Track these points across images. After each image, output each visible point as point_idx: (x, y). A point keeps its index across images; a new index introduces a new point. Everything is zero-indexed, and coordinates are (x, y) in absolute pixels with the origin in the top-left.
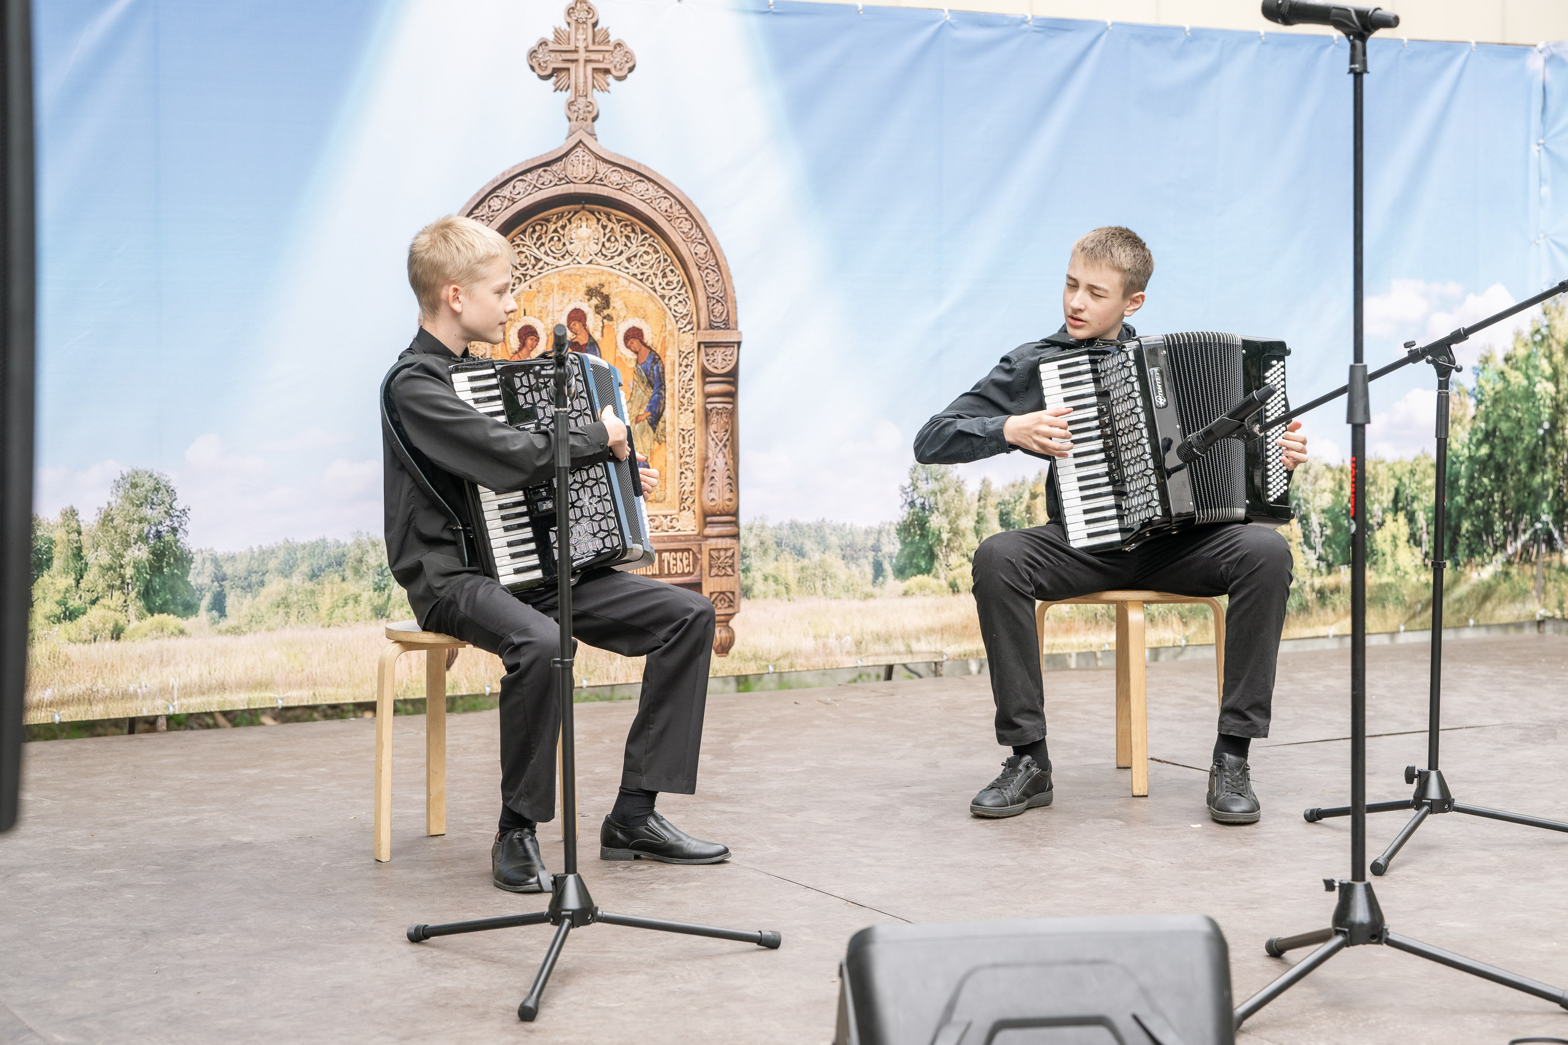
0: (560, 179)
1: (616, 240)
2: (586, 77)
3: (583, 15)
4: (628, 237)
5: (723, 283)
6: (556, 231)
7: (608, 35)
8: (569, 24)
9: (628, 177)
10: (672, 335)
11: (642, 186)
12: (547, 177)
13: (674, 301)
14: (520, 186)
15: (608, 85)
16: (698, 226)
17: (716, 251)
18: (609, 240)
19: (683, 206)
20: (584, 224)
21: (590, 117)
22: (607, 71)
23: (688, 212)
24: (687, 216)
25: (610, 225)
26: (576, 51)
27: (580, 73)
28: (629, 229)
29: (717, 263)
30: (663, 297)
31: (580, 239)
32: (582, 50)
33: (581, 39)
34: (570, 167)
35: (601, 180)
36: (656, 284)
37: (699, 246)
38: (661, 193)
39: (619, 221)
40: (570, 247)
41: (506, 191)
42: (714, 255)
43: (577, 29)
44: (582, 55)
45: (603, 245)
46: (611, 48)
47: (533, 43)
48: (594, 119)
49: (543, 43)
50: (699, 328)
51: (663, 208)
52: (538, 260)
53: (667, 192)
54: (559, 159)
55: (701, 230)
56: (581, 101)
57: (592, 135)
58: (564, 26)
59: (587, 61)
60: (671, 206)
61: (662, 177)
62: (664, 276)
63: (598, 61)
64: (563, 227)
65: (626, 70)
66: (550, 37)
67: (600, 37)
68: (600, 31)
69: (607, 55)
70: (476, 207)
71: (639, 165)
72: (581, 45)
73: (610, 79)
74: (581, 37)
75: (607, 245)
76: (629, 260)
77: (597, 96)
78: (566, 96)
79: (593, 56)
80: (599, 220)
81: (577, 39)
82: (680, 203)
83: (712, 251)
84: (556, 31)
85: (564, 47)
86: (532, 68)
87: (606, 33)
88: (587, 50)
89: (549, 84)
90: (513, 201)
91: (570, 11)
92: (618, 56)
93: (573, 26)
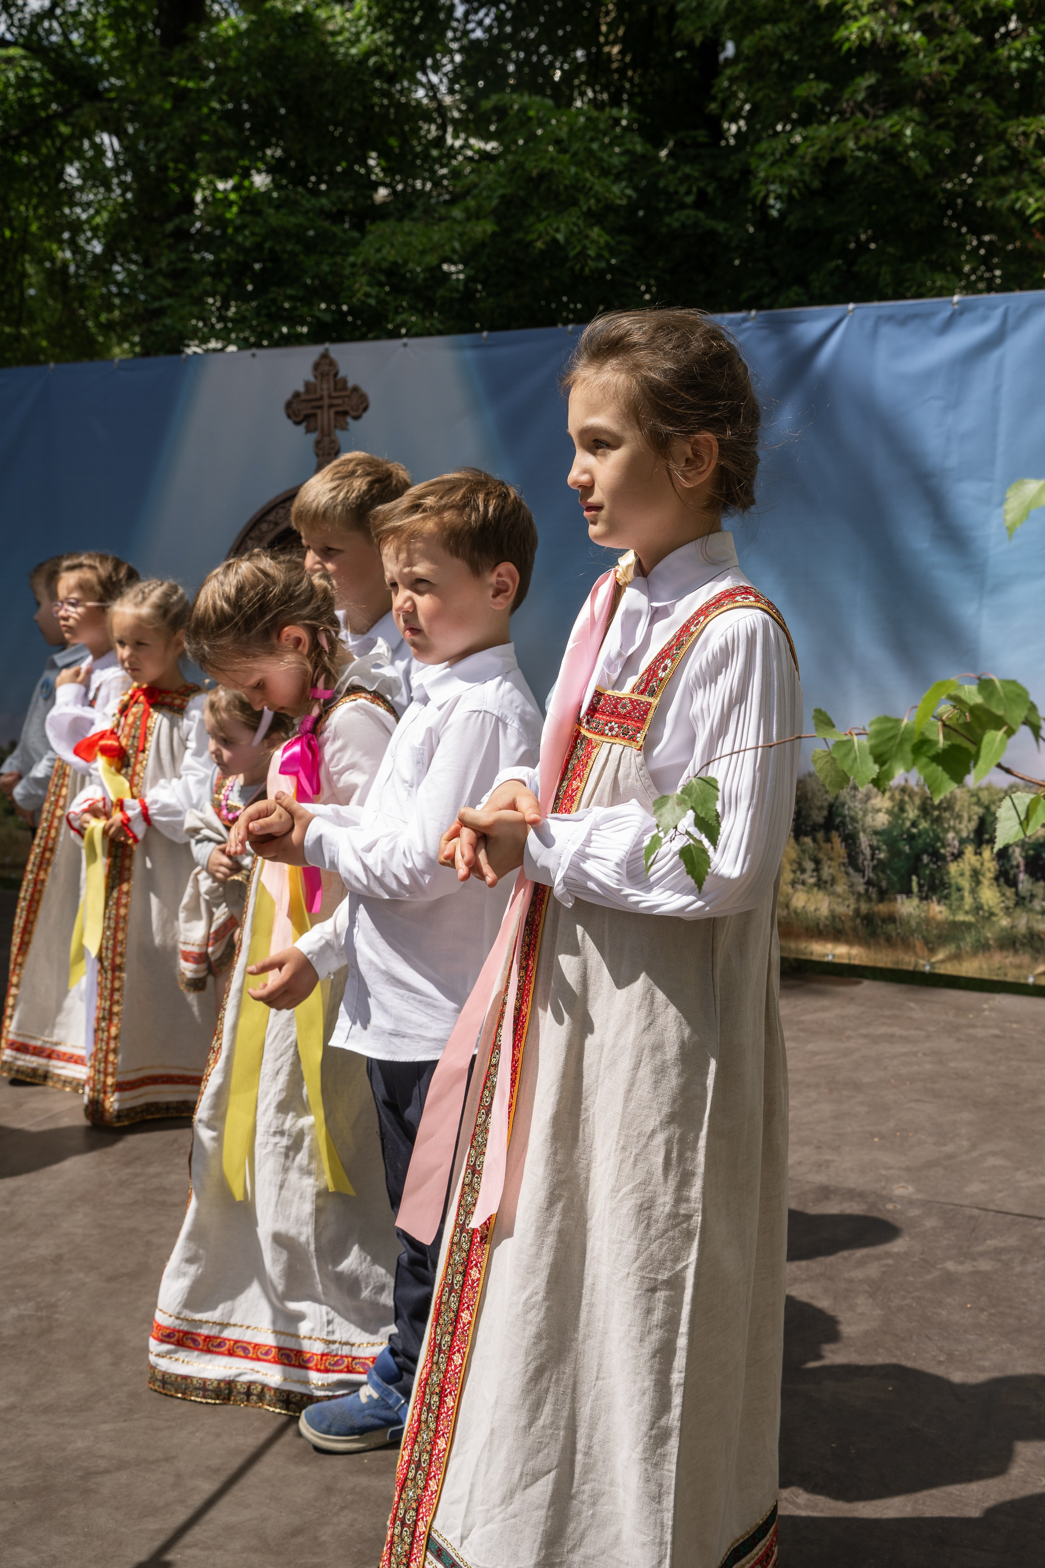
2: (329, 419)
3: (326, 368)
7: (347, 382)
8: (316, 377)
15: (347, 424)
22: (345, 413)
26: (321, 399)
27: (325, 417)
32: (326, 398)
33: (325, 388)
41: (271, 517)
43: (322, 381)
44: (326, 402)
46: (349, 393)
47: (289, 396)
49: (297, 395)
56: (326, 439)
58: (312, 379)
59: (331, 406)
63: (338, 405)
65: (361, 410)
66: (301, 389)
67: (341, 384)
68: (339, 379)
69: (346, 400)
72: (325, 393)
77: (339, 434)
78: (313, 437)
79: (335, 402)
81: (322, 389)
84: (307, 385)
85: (312, 397)
86: (289, 416)
87: (344, 381)
88: (330, 397)
89: (302, 428)
90: (276, 524)
91: (316, 366)
92: (355, 399)
93: (319, 378)
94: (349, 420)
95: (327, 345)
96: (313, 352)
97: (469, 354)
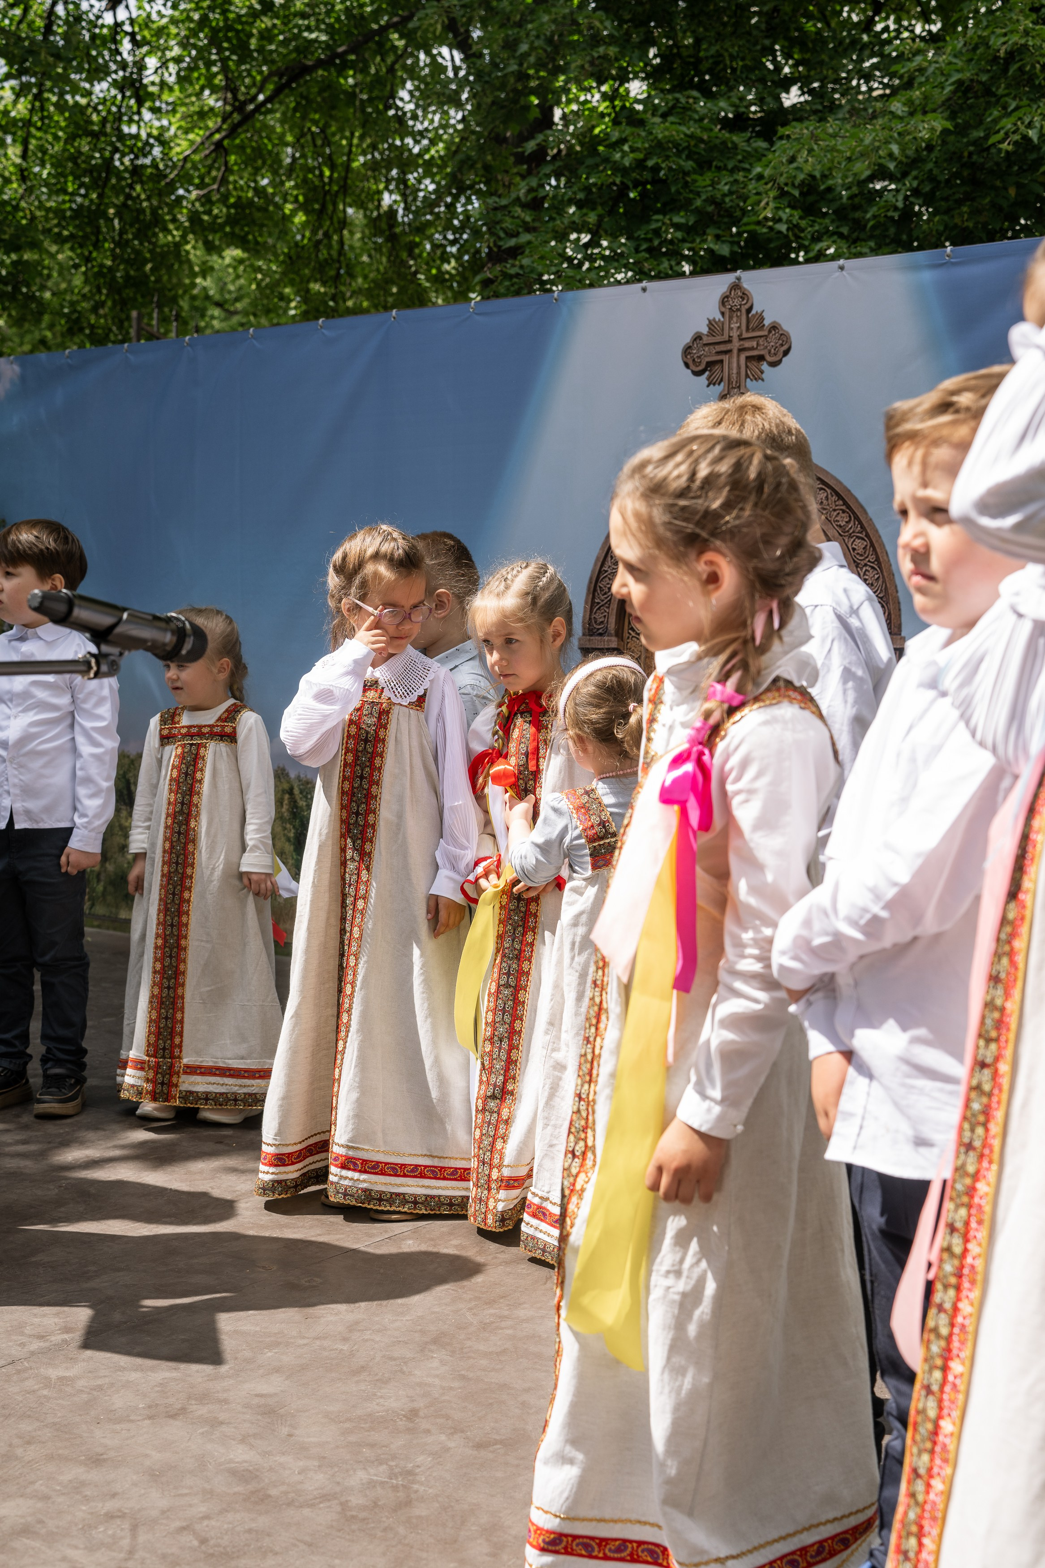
2: (739, 367)
3: (737, 302)
5: (884, 581)
7: (763, 319)
8: (723, 314)
15: (762, 372)
16: (857, 518)
17: (876, 545)
19: (840, 497)
22: (761, 358)
23: (845, 503)
24: (844, 508)
26: (730, 341)
27: (734, 364)
29: (878, 559)
32: (736, 339)
33: (735, 328)
37: (858, 541)
42: (874, 549)
43: (731, 318)
44: (736, 344)
46: (766, 333)
47: (687, 339)
49: (698, 337)
55: (860, 523)
58: (718, 317)
59: (740, 350)
60: (827, 498)
63: (752, 349)
65: (781, 354)
66: (705, 330)
67: (754, 322)
68: (754, 316)
69: (761, 341)
72: (735, 334)
74: (735, 326)
78: (718, 390)
79: (747, 344)
81: (731, 329)
82: (837, 493)
83: (872, 545)
84: (711, 324)
85: (718, 339)
86: (687, 365)
87: (761, 318)
88: (741, 339)
89: (703, 379)
91: (724, 300)
92: (773, 340)
93: (727, 316)
94: (765, 366)
95: (739, 273)
96: (720, 283)
97: (927, 276)
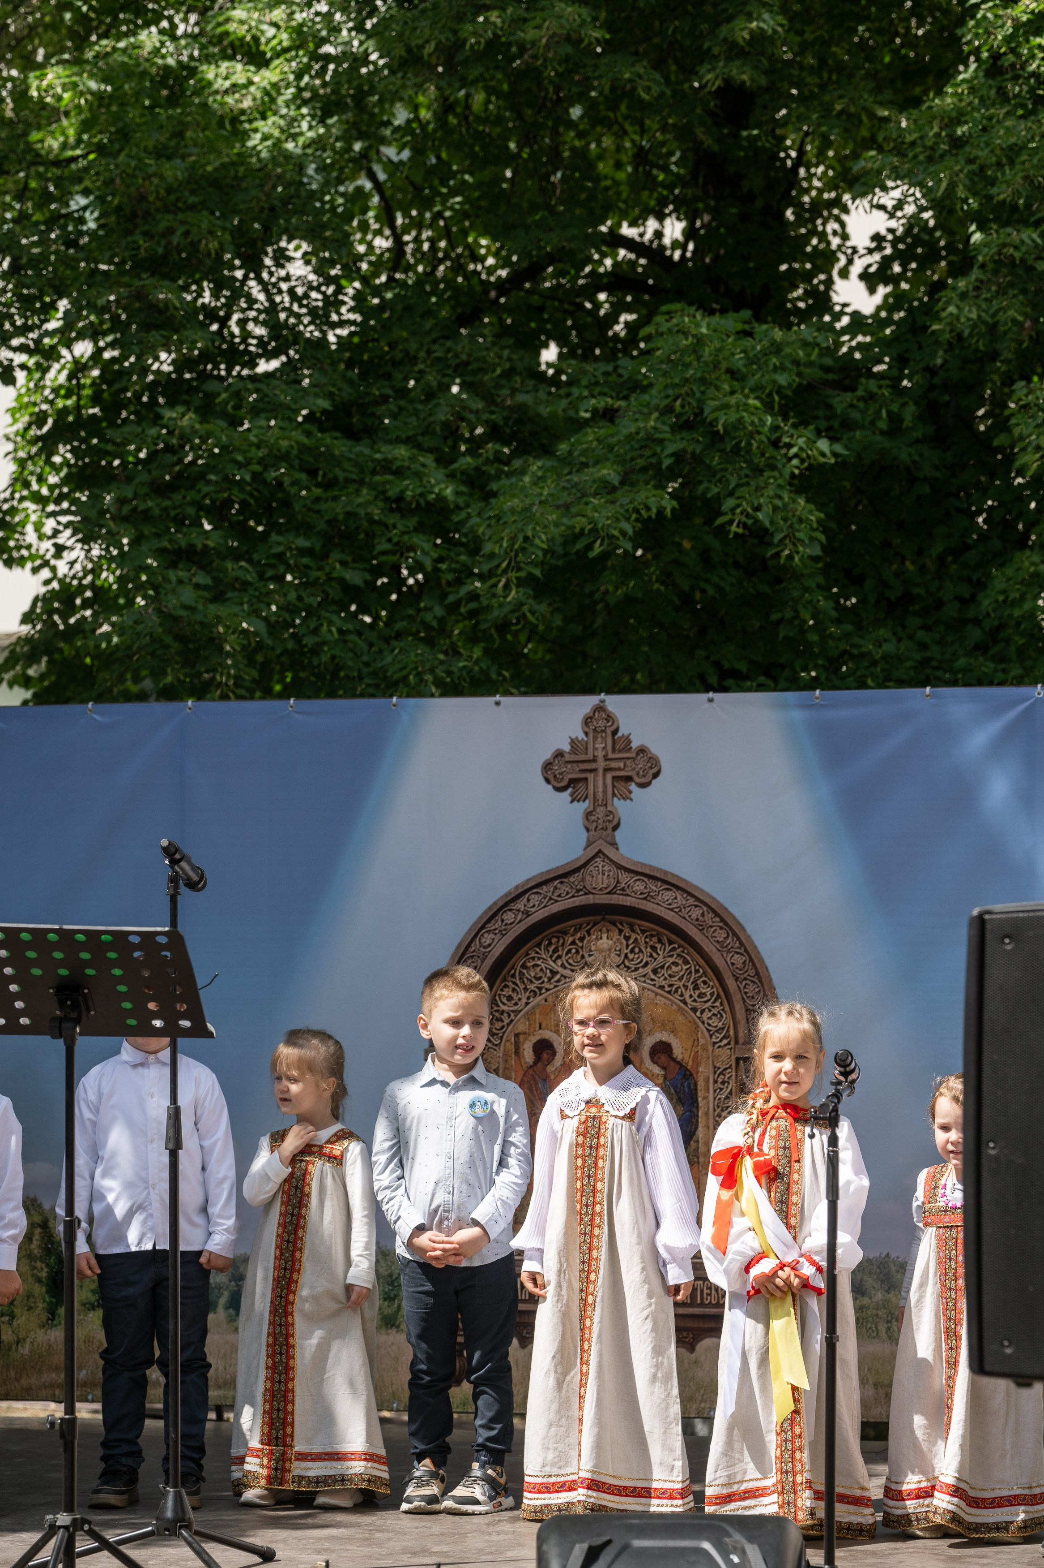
0: (578, 891)
1: (641, 951)
2: (605, 786)
3: (601, 723)
4: (654, 948)
5: (765, 994)
6: (573, 943)
7: (630, 742)
8: (586, 734)
9: (653, 886)
10: (705, 1049)
11: (669, 895)
12: (564, 889)
13: (705, 1016)
14: (535, 899)
15: (630, 792)
16: (735, 934)
17: (756, 960)
18: (632, 951)
19: (717, 914)
20: (605, 936)
21: (610, 826)
22: (629, 779)
23: (722, 920)
24: (722, 924)
25: (634, 936)
26: (594, 760)
27: (599, 783)
28: (655, 939)
29: (757, 973)
30: (694, 1010)
31: (601, 951)
32: (601, 759)
33: (599, 748)
34: (588, 878)
35: (623, 889)
36: (687, 997)
37: (737, 956)
38: (691, 901)
39: (643, 932)
40: (589, 960)
41: (520, 905)
42: (754, 964)
43: (595, 738)
44: (601, 764)
45: (626, 956)
46: (633, 755)
47: (548, 755)
48: (616, 828)
49: (559, 754)
50: (737, 1042)
51: (694, 916)
52: (554, 973)
53: (697, 899)
54: (577, 870)
55: (738, 939)
56: (601, 810)
57: (614, 844)
58: (581, 736)
59: (606, 770)
60: (703, 915)
61: (691, 885)
62: (696, 987)
63: (619, 769)
64: (582, 939)
65: (650, 776)
66: (567, 748)
67: (621, 744)
68: (620, 738)
69: (629, 762)
70: (489, 921)
71: (666, 872)
72: (600, 754)
73: (633, 787)
74: (599, 746)
75: (631, 956)
76: (655, 971)
77: (619, 804)
78: (583, 806)
79: (613, 765)
80: (621, 931)
81: (595, 749)
82: (714, 911)
83: (751, 960)
84: (573, 742)
85: (582, 757)
86: (548, 781)
87: (628, 740)
88: (606, 758)
89: (566, 795)
90: (527, 914)
91: (587, 721)
92: (641, 763)
93: (591, 736)
95: (603, 696)
96: (586, 703)
97: (797, 715)
